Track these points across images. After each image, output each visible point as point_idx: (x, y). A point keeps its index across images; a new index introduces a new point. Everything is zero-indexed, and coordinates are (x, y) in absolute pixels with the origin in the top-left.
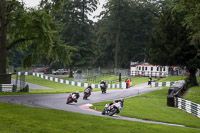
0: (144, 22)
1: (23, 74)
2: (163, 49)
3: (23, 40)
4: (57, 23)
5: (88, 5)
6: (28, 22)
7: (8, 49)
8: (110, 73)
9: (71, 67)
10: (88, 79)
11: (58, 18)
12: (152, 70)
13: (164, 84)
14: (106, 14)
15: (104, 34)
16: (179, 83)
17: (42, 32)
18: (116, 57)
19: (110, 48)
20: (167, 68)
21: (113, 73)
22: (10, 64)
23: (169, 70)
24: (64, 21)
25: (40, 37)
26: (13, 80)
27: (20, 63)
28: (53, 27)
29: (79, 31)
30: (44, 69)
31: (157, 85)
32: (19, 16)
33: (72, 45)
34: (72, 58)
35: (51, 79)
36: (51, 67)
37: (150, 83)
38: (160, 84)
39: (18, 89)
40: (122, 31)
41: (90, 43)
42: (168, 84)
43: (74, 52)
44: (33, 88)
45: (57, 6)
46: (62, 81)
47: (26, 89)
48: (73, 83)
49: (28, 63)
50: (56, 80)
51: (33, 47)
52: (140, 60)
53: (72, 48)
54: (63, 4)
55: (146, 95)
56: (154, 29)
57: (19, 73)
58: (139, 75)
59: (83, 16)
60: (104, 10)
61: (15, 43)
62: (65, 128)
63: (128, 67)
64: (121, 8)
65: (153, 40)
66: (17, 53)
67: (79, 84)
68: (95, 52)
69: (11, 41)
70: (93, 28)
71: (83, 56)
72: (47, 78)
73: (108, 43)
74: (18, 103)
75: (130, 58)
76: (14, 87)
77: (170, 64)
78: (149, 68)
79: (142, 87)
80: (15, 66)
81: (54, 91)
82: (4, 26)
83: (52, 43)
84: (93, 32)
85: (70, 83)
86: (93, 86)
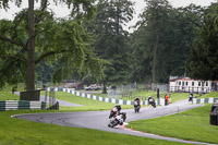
0: (184, 33)
1: (52, 90)
2: (206, 62)
3: (53, 53)
4: (89, 34)
5: (123, 14)
6: (58, 33)
7: (36, 62)
8: (147, 89)
9: (105, 82)
10: (123, 95)
11: (90, 28)
12: (193, 85)
13: (206, 101)
14: (142, 24)
15: (140, 45)
17: (73, 44)
18: (153, 71)
19: (147, 61)
20: (209, 83)
21: (151, 88)
22: (39, 78)
23: (212, 85)
24: (97, 32)
25: (71, 50)
26: (42, 97)
27: (49, 77)
28: (85, 39)
29: (113, 44)
30: (74, 84)
31: (198, 102)
32: (48, 27)
33: (105, 58)
34: (105, 72)
35: (83, 95)
36: (83, 83)
37: (191, 99)
38: (202, 100)
39: (48, 106)
40: (160, 42)
41: (126, 56)
42: (211, 101)
43: (108, 65)
44: (64, 105)
45: (89, 16)
46: (95, 97)
47: (56, 107)
48: (107, 100)
49: (58, 78)
50: (89, 96)
51: (63, 60)
52: (180, 74)
53: (105, 61)
54: (95, 14)
55: (187, 113)
56: (195, 40)
57: (49, 89)
58: (179, 91)
59: (117, 26)
60: (141, 19)
61: (44, 56)
63: (167, 82)
65: (194, 52)
66: (46, 68)
67: (114, 101)
68: (131, 66)
69: (39, 55)
70: (129, 39)
71: (118, 70)
72: (78, 94)
73: (145, 56)
74: (48, 121)
75: (169, 72)
76: (43, 105)
77: (213, 79)
78: (190, 82)
79: (182, 103)
81: (86, 108)
82: (32, 38)
83: (84, 56)
84: (129, 44)
85: (103, 100)
86: (129, 102)
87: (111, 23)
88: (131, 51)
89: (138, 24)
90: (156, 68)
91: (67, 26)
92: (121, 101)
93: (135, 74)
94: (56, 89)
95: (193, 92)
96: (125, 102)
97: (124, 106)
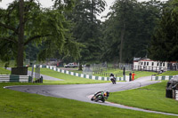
0: (146, 22)
1: (38, 67)
2: (164, 47)
3: (39, 37)
4: (68, 22)
5: (96, 6)
6: (43, 21)
7: (25, 44)
8: (115, 68)
9: (81, 61)
10: (96, 72)
11: (70, 17)
12: (153, 65)
13: (163, 78)
14: (113, 14)
15: (111, 32)
17: (55, 30)
18: (120, 53)
19: (116, 45)
20: (166, 63)
21: (118, 67)
22: (27, 57)
23: (168, 65)
24: (75, 21)
25: (53, 35)
26: (29, 72)
27: (35, 56)
28: (65, 26)
29: (88, 30)
30: (56, 62)
31: (157, 79)
32: (35, 15)
33: (81, 42)
34: (82, 53)
35: (63, 71)
36: (63, 61)
38: (160, 78)
39: (34, 80)
41: (98, 40)
42: (167, 78)
44: (47, 79)
45: (69, 7)
46: (72, 73)
47: (40, 80)
48: (82, 76)
49: (42, 57)
50: (67, 72)
51: (48, 42)
52: (142, 56)
53: (81, 44)
54: (74, 6)
55: (148, 87)
56: (155, 29)
57: (35, 66)
58: (141, 70)
59: (92, 16)
60: (111, 11)
61: (31, 39)
62: (75, 115)
63: (132, 62)
64: (126, 10)
65: (155, 39)
66: (33, 48)
67: (88, 77)
68: (103, 49)
69: (27, 38)
70: (101, 27)
71: (91, 52)
72: (59, 70)
73: (114, 41)
74: (34, 92)
75: (134, 54)
76: (30, 78)
78: (150, 63)
79: (144, 80)
80: (31, 60)
82: (22, 24)
83: (64, 40)
84: (101, 30)
85: (79, 76)
86: (100, 78)
87: (87, 13)
89: (109, 14)
90: (123, 50)
91: (51, 15)
92: (94, 77)
93: (106, 55)
94: (41, 66)
95: (152, 71)
96: (97, 78)
97: (96, 81)
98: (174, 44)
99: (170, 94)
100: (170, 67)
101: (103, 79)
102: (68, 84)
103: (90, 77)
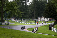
1: (8, 20)
2: (48, 13)
3: (8, 10)
5: (27, 0)
6: (10, 5)
7: (4, 12)
8: (33, 20)
9: (22, 18)
11: (18, 4)
12: (45, 19)
13: (48, 23)
14: (32, 3)
15: (31, 9)
16: (52, 23)
17: (14, 8)
18: (34, 15)
19: (33, 13)
24: (20, 5)
26: (5, 21)
27: (7, 16)
28: (17, 6)
29: (24, 8)
30: (14, 18)
31: (46, 24)
32: (7, 3)
33: (22, 12)
35: (16, 21)
36: (16, 18)
38: (47, 23)
39: (6, 24)
40: (36, 8)
41: (27, 11)
42: (49, 23)
43: (22, 14)
44: (11, 24)
46: (19, 22)
47: (9, 24)
48: (22, 23)
49: (9, 17)
50: (17, 22)
51: (11, 12)
52: (41, 16)
58: (41, 21)
59: (25, 3)
60: (31, 2)
63: (38, 18)
64: (36, 1)
65: (45, 11)
66: (6, 14)
68: (29, 14)
69: (5, 10)
70: (28, 7)
71: (25, 15)
72: (15, 21)
73: (32, 11)
74: (6, 28)
75: (39, 16)
76: (5, 23)
77: (50, 18)
78: (44, 18)
80: (6, 17)
82: (3, 6)
84: (28, 8)
85: (21, 23)
86: (28, 23)
87: (24, 3)
88: (29, 10)
89: (31, 3)
91: (12, 3)
92: (26, 23)
93: (30, 16)
94: (9, 20)
95: (45, 21)
96: (27, 23)
97: (27, 24)
98: (51, 12)
99: (50, 29)
100: (50, 20)
101: (29, 24)
102: (18, 25)
103: (25, 23)
